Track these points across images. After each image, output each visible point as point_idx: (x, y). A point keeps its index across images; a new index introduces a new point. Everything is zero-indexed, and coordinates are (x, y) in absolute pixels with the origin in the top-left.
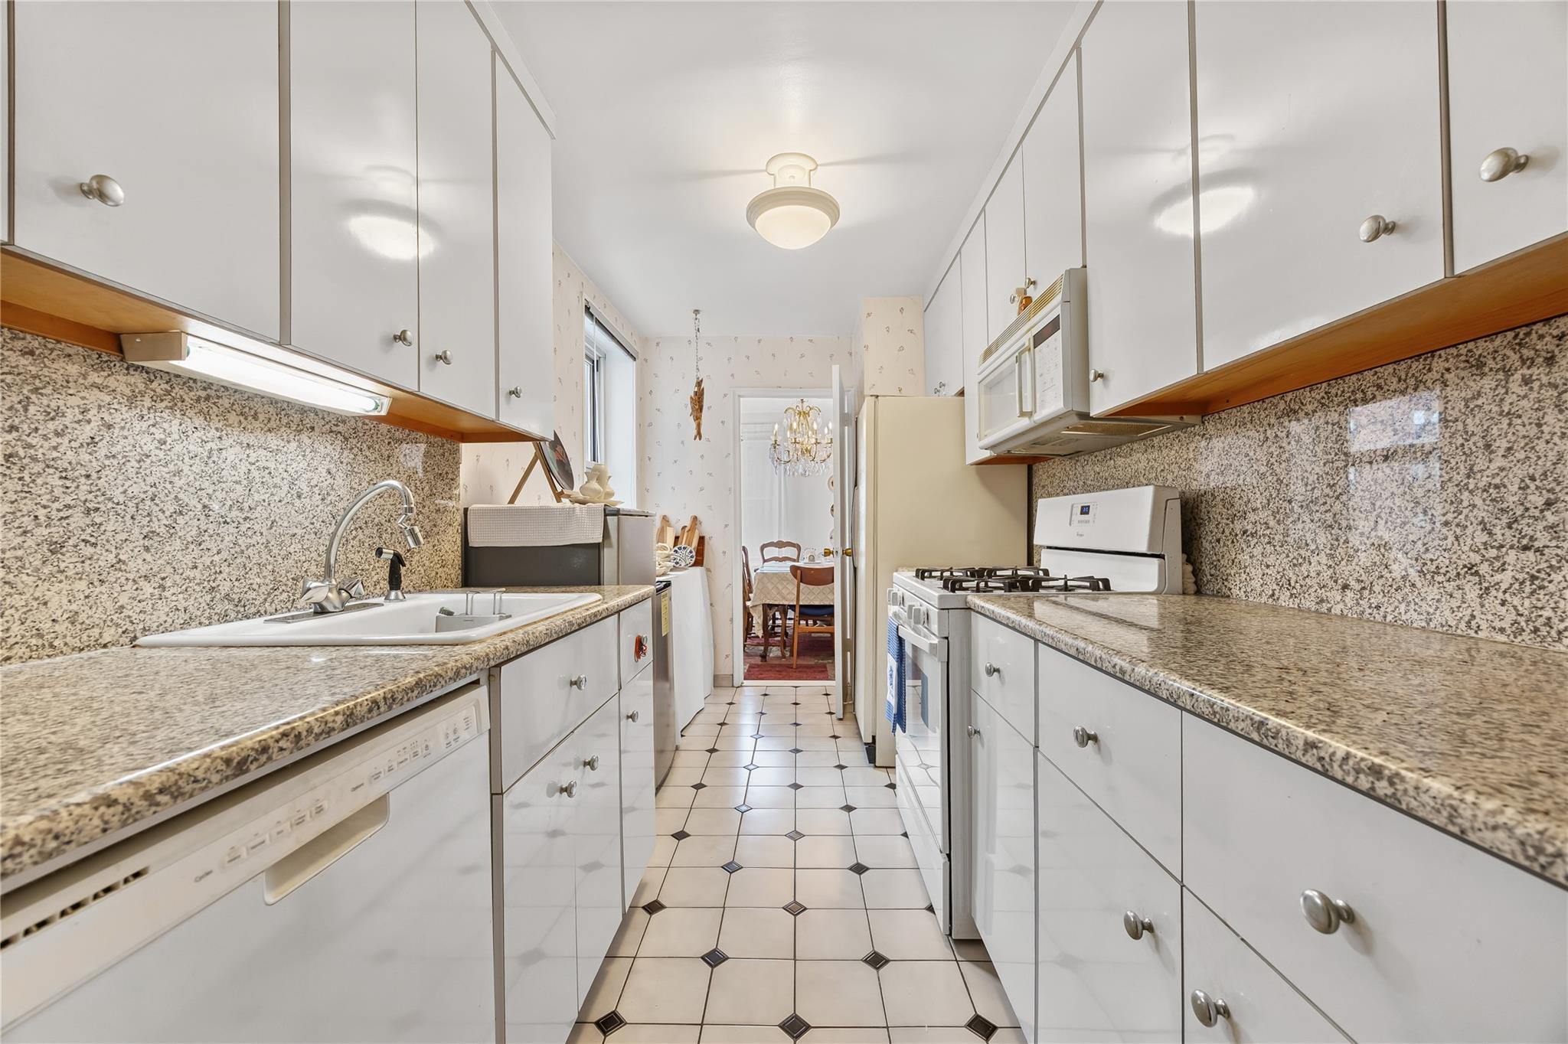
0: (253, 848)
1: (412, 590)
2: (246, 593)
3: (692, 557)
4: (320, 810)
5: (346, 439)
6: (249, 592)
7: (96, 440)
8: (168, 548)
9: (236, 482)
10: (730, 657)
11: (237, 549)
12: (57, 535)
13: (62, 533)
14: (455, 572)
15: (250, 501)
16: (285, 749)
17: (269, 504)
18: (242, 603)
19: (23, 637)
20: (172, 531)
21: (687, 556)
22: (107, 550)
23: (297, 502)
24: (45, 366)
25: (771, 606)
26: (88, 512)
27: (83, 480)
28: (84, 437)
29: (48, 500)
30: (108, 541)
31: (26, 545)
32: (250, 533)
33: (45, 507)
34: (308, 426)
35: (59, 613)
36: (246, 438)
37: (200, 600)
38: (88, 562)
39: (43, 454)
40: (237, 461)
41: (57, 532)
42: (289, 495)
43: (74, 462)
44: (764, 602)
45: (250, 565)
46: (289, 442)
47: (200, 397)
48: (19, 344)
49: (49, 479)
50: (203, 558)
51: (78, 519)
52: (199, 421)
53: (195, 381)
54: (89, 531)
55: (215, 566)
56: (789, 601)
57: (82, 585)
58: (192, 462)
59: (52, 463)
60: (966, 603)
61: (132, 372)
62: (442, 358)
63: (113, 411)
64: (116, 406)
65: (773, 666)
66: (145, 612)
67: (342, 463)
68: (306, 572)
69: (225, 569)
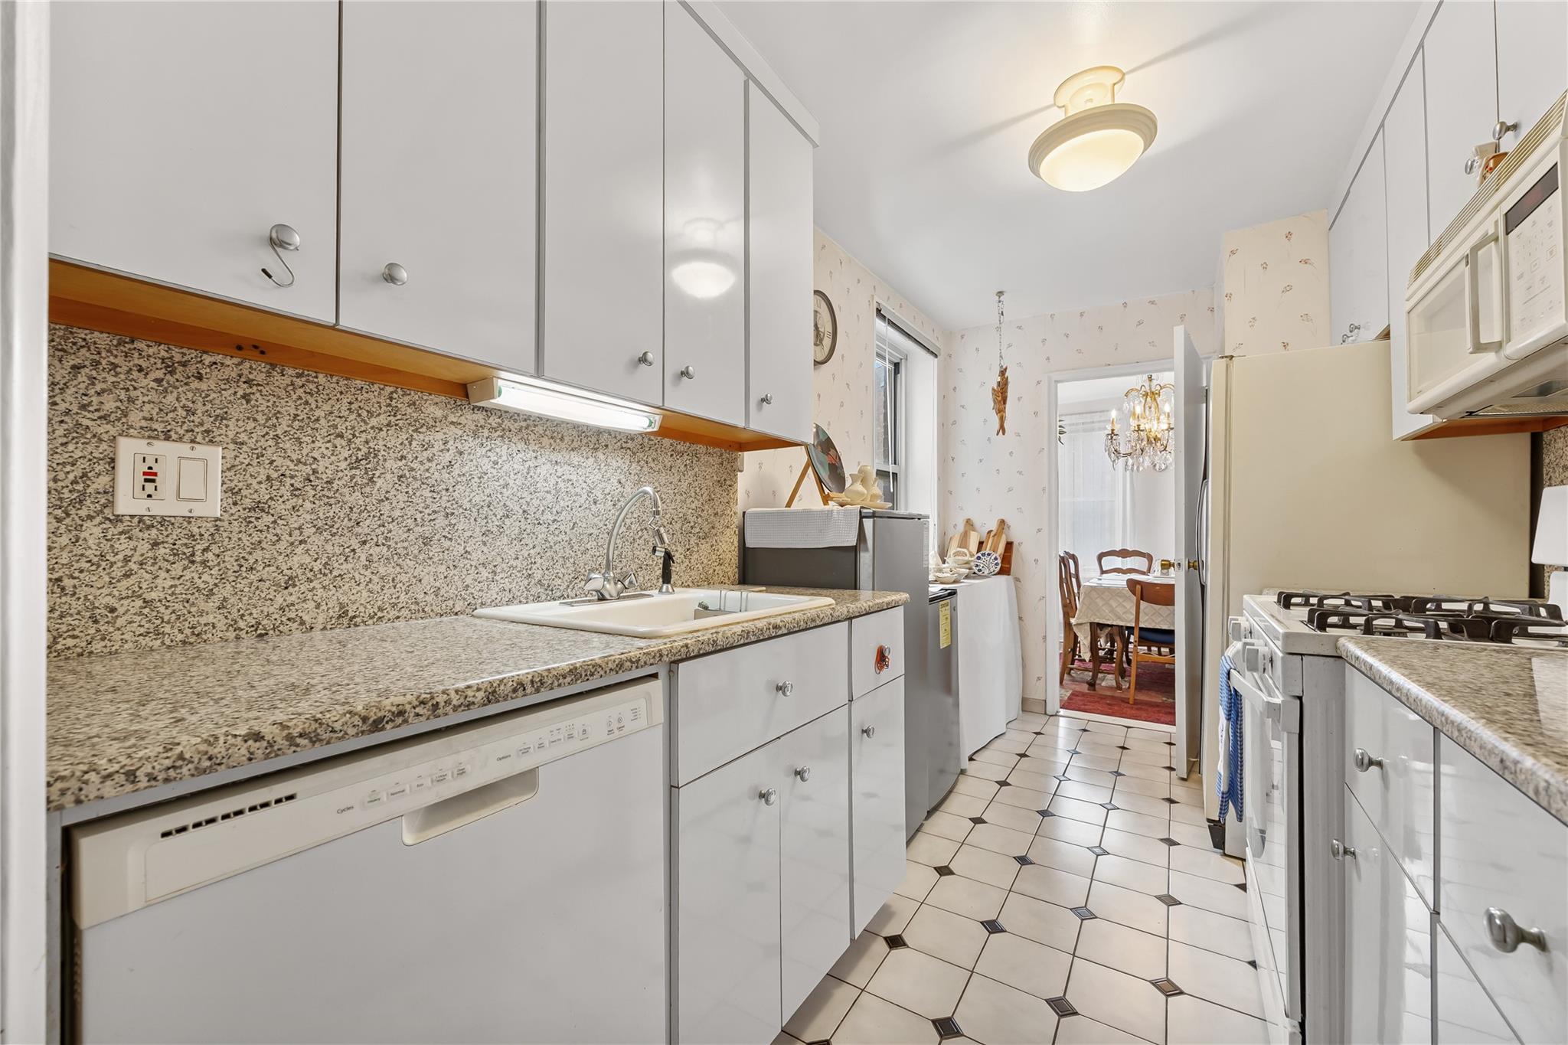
0: (392, 794)
1: (691, 584)
2: (553, 580)
3: (997, 564)
4: (462, 772)
5: (634, 454)
6: (556, 579)
7: (453, 463)
8: (498, 543)
9: (547, 492)
10: (1043, 679)
11: (547, 545)
12: (427, 532)
13: (431, 531)
14: (732, 570)
15: (558, 507)
16: (421, 715)
17: (572, 509)
18: (550, 588)
19: (407, 603)
20: (501, 530)
21: (992, 563)
22: (459, 544)
23: (593, 507)
24: (422, 413)
25: (1102, 626)
26: (447, 515)
27: (444, 492)
28: (445, 462)
29: (423, 507)
30: (459, 537)
31: (409, 539)
32: (557, 532)
33: (421, 512)
34: (603, 444)
35: (428, 588)
36: (558, 457)
37: (520, 583)
38: (446, 552)
39: (421, 475)
40: (548, 475)
41: (427, 530)
42: (587, 502)
43: (439, 480)
44: (1092, 620)
45: (557, 558)
46: (587, 458)
47: (522, 427)
48: (407, 399)
49: (424, 493)
50: (523, 551)
51: (441, 521)
52: (521, 445)
53: (518, 415)
54: (447, 530)
55: (531, 557)
56: (1126, 621)
57: (443, 568)
58: (516, 477)
59: (426, 481)
60: (1336, 648)
61: (476, 412)
62: (685, 374)
63: (463, 441)
64: (465, 438)
65: (1103, 697)
66: (483, 591)
67: (630, 474)
68: (600, 565)
69: (539, 561)
